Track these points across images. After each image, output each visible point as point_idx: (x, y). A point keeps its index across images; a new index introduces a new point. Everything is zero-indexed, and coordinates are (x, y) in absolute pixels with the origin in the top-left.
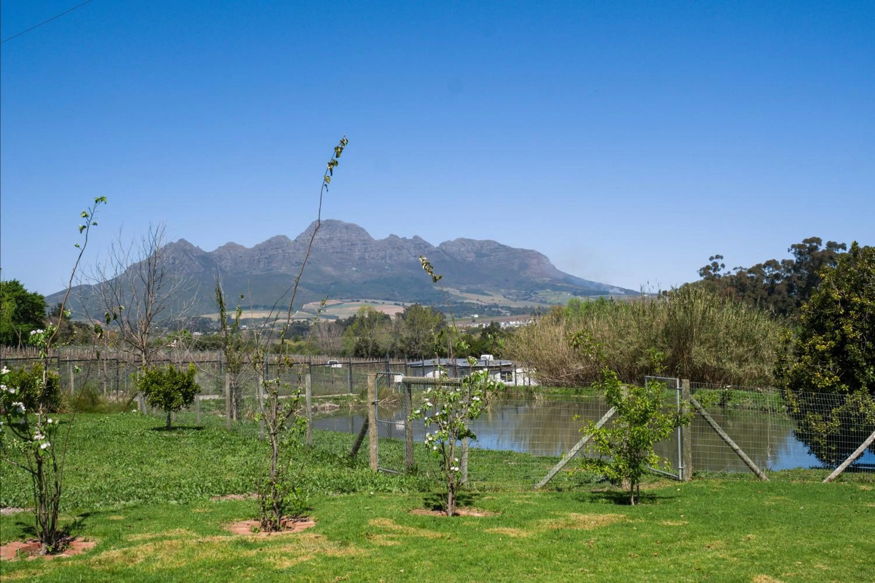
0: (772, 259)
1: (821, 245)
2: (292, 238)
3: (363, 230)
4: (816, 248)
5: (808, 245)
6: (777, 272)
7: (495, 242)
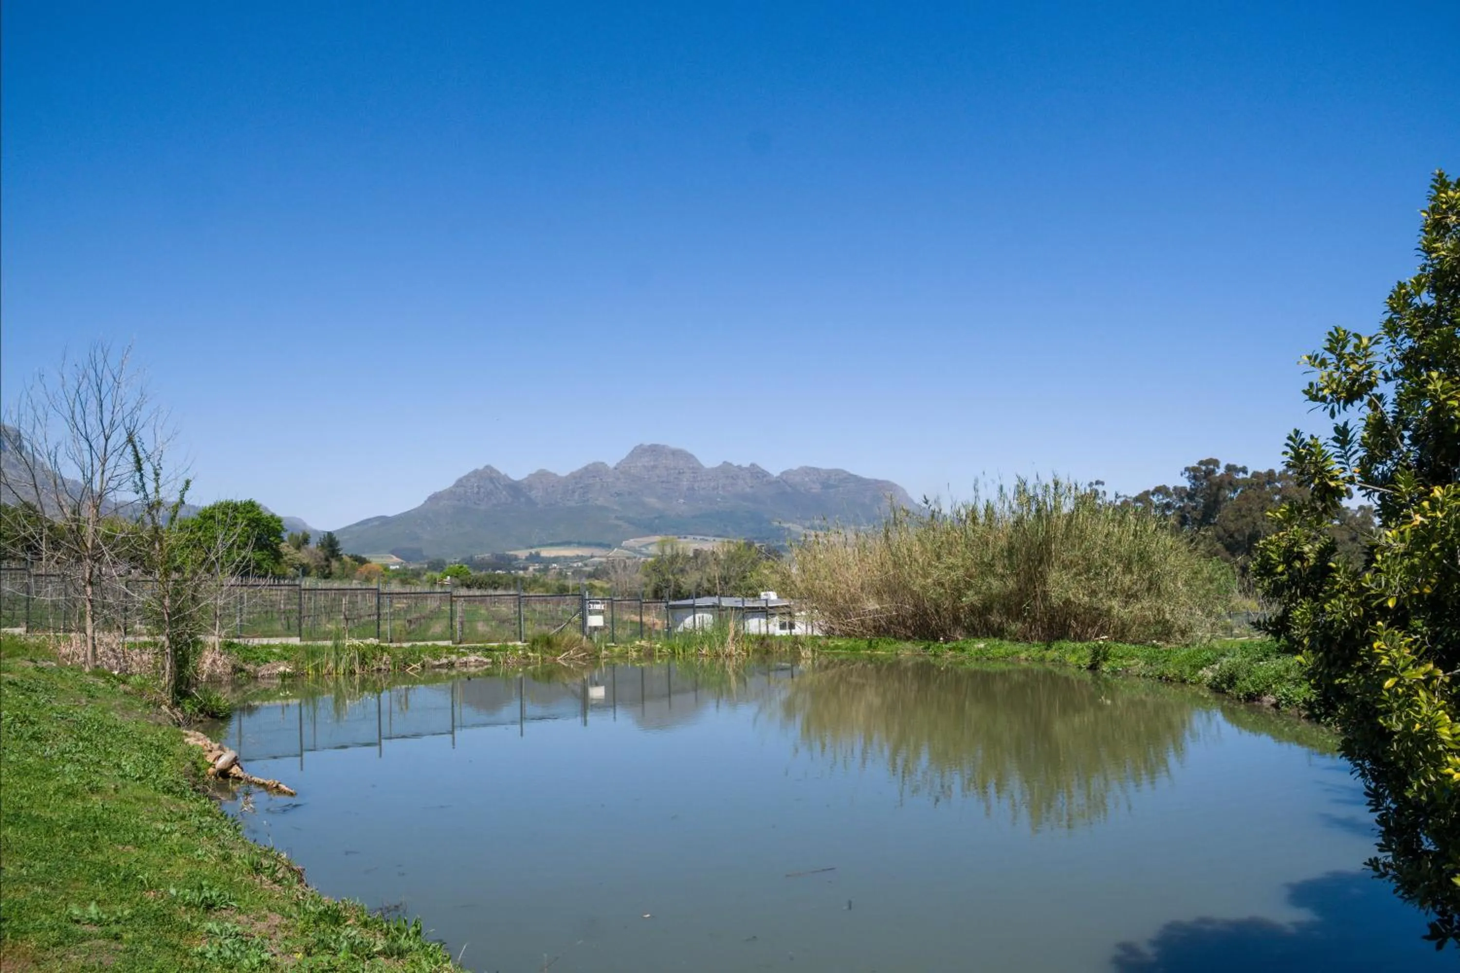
0: (1162, 484)
1: (1218, 468)
2: (611, 464)
3: (692, 456)
4: (1213, 471)
5: (1204, 468)
6: (1168, 500)
7: (845, 472)
